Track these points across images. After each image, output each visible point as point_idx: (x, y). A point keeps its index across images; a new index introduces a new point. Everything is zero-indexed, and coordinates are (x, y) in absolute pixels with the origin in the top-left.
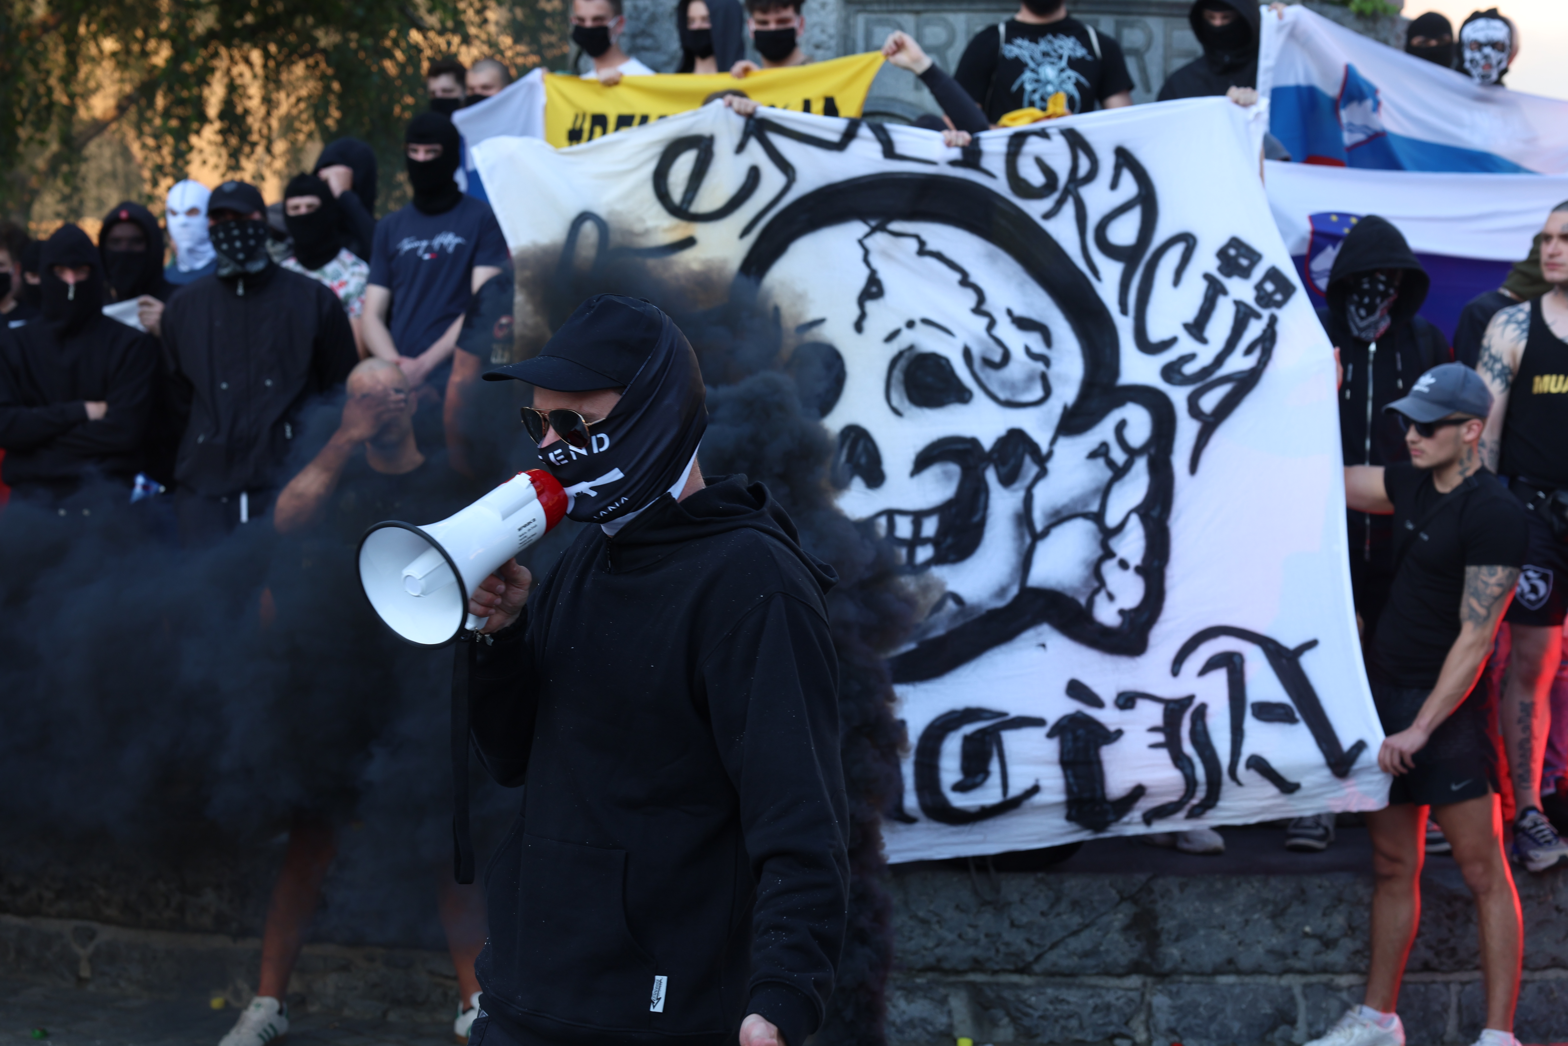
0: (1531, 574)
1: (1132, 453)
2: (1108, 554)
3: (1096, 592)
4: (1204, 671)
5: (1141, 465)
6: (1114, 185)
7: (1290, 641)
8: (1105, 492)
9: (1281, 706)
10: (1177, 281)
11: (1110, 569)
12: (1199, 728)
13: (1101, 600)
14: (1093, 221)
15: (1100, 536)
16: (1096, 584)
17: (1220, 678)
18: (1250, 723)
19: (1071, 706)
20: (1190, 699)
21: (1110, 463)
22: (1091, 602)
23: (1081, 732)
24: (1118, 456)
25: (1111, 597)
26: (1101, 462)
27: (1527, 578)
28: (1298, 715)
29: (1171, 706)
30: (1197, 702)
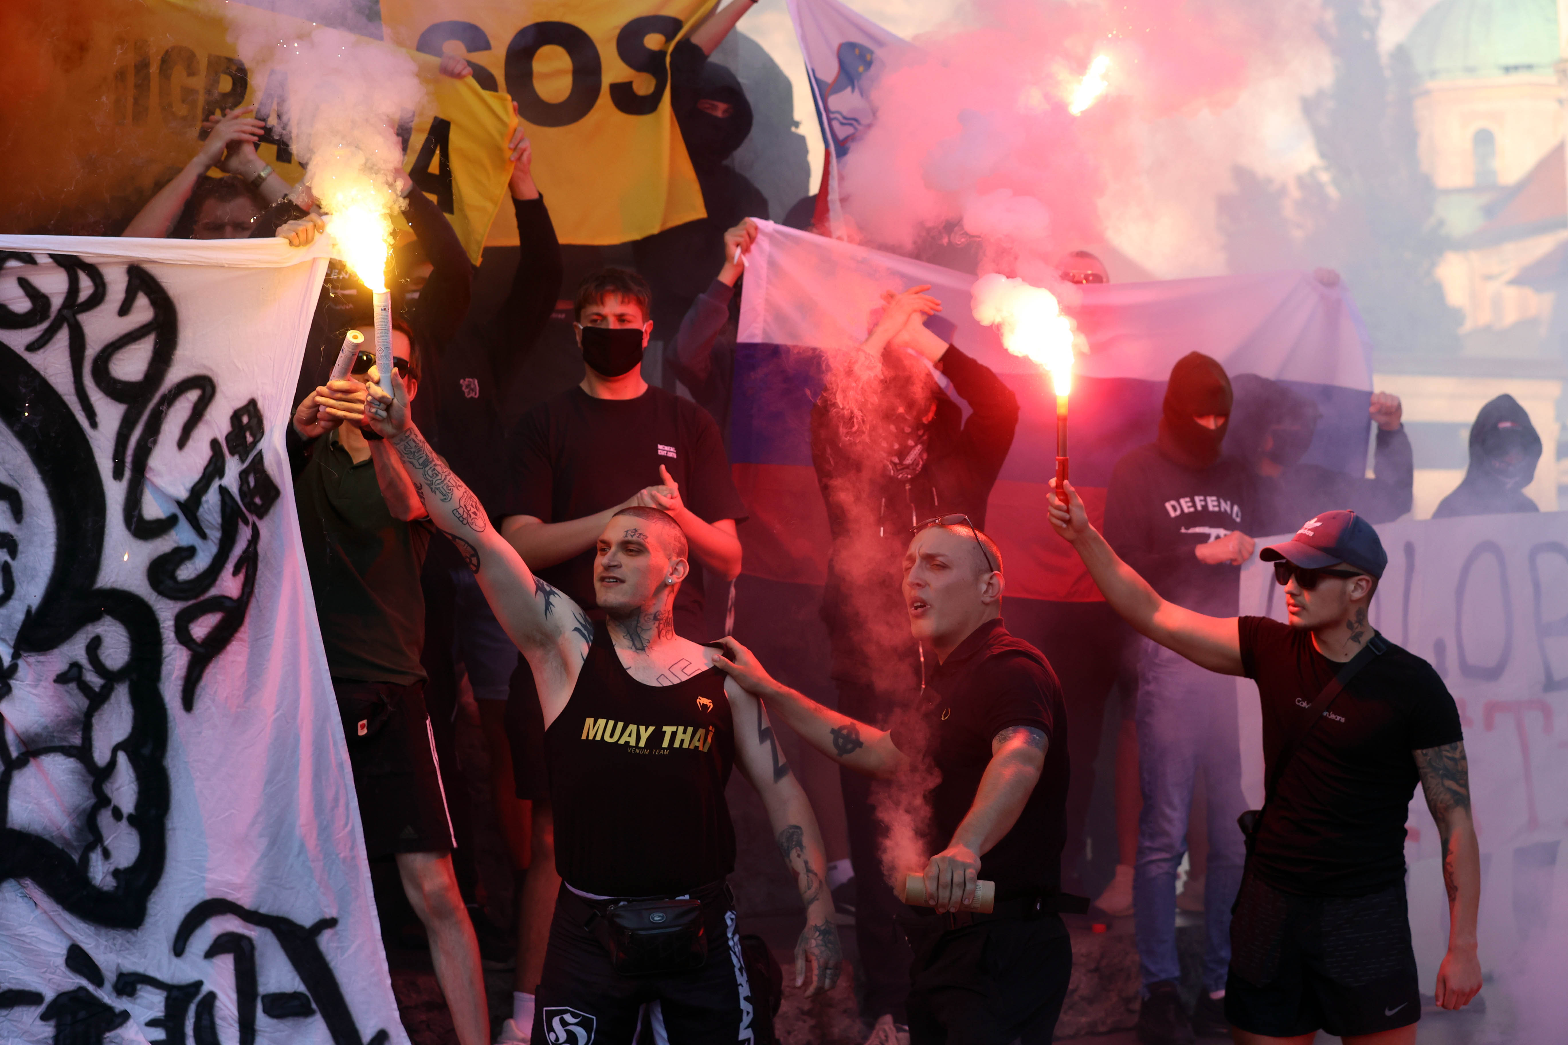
0: (568, 1018)
1: (111, 678)
2: (102, 800)
3: (90, 848)
4: (210, 954)
5: (121, 695)
6: (124, 310)
7: (306, 918)
8: (86, 724)
9: (296, 995)
10: (182, 443)
11: (105, 818)
12: (205, 1022)
13: (96, 857)
14: (91, 351)
15: (91, 779)
16: (91, 838)
17: (226, 963)
18: (262, 1020)
19: (73, 981)
20: (199, 984)
21: (84, 688)
22: (85, 861)
23: (82, 1014)
24: (94, 680)
25: (106, 854)
26: (73, 686)
27: (564, 1023)
28: (314, 1006)
29: (175, 993)
30: (206, 988)
